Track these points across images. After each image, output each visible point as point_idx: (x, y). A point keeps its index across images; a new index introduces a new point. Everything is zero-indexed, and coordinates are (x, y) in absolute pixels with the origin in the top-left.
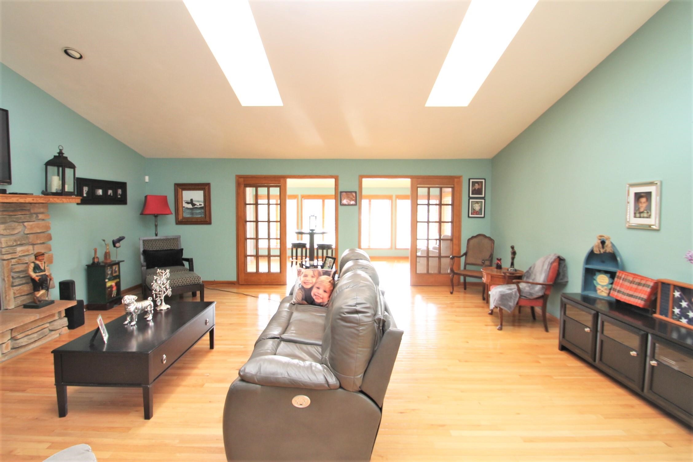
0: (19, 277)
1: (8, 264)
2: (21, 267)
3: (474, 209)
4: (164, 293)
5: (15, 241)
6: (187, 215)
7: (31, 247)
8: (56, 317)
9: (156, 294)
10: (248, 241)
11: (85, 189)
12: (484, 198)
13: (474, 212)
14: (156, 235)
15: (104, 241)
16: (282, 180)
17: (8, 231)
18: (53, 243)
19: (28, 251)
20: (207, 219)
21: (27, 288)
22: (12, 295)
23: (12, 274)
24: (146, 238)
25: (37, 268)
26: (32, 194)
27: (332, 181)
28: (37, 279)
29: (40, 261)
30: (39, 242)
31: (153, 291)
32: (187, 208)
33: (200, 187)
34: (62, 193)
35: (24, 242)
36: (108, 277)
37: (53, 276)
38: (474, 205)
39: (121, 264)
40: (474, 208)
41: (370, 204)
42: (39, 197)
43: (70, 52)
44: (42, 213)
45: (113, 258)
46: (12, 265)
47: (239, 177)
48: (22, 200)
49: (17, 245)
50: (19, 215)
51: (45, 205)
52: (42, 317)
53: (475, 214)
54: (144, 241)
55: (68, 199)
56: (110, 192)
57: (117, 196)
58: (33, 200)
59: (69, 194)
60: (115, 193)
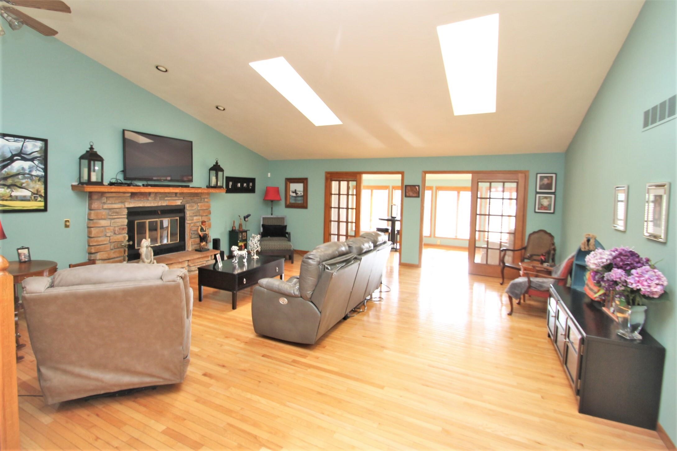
0: (194, 233)
1: (190, 226)
2: (195, 228)
3: (542, 205)
4: (256, 249)
5: (193, 213)
6: (292, 201)
7: (200, 218)
8: (210, 258)
9: (251, 249)
10: (332, 223)
11: (231, 183)
12: (554, 193)
13: (542, 207)
14: (272, 214)
15: (240, 216)
16: (358, 176)
17: (190, 208)
18: (212, 216)
19: (199, 219)
20: (305, 205)
21: (198, 240)
22: (190, 242)
23: (191, 232)
24: (264, 216)
25: (202, 230)
26: (201, 188)
27: (400, 176)
28: (202, 235)
29: (204, 225)
30: (204, 215)
31: (250, 247)
32: (293, 196)
33: (301, 181)
34: (216, 187)
35: (197, 214)
36: (240, 239)
37: (210, 235)
38: (542, 201)
39: (248, 232)
40: (542, 203)
41: (458, 196)
42: (204, 189)
43: (219, 107)
44: (207, 198)
45: (244, 228)
46: (191, 227)
47: (327, 173)
48: (196, 191)
49: (194, 216)
50: (196, 199)
51: (208, 194)
52: (202, 257)
53: (542, 209)
54: (264, 218)
55: (219, 191)
56: (245, 185)
57: (249, 187)
58: (202, 191)
59: (221, 187)
60: (248, 185)
